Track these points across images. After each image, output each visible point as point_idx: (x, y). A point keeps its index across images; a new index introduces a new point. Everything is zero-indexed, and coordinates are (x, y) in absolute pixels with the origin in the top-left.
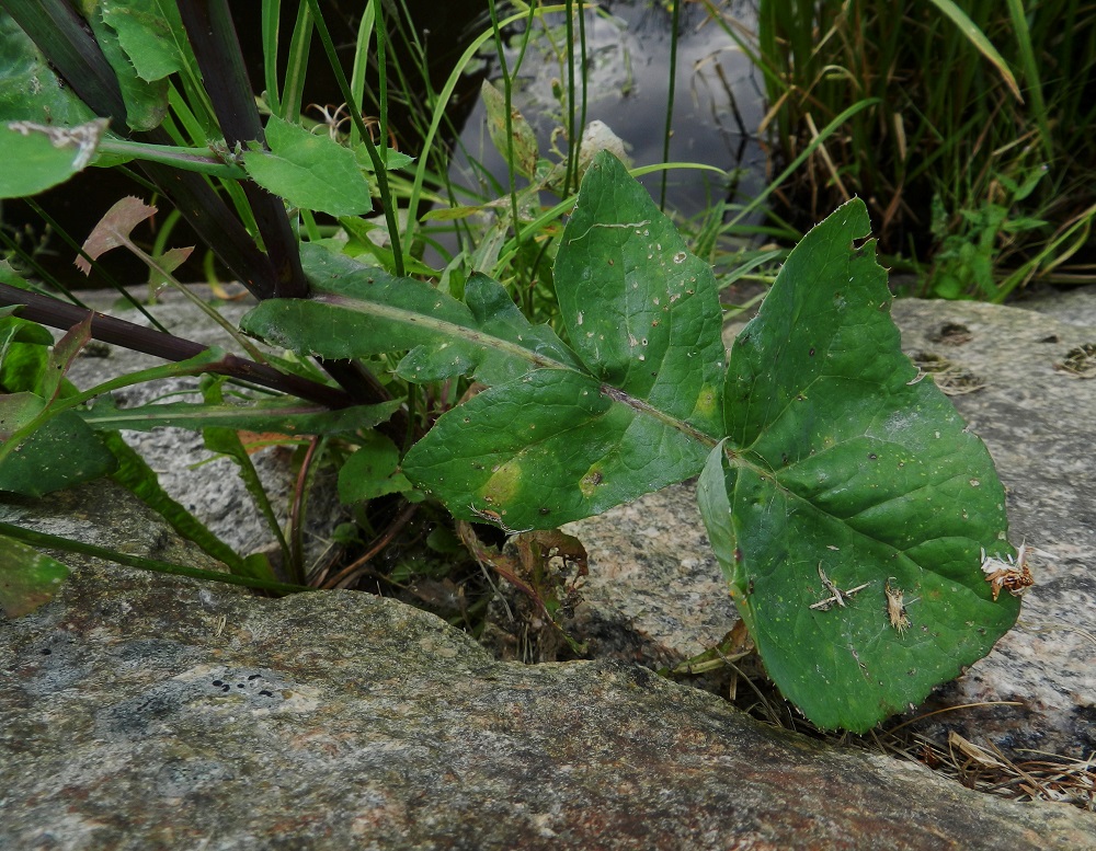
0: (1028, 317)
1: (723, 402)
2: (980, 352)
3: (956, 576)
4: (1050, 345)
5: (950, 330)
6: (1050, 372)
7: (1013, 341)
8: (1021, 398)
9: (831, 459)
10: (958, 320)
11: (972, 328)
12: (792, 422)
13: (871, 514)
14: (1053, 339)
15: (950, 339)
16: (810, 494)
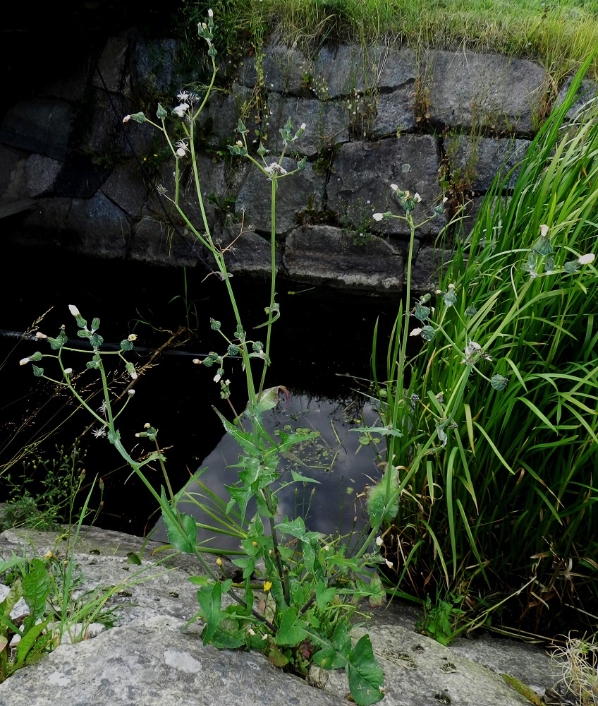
0: (444, 649)
1: (350, 657)
2: (424, 658)
3: (375, 688)
4: (444, 660)
5: (418, 648)
6: (438, 669)
7: (435, 656)
8: (425, 674)
9: (362, 668)
10: (423, 645)
11: (427, 648)
12: (358, 661)
13: (365, 677)
14: (446, 659)
15: (418, 651)
16: (359, 672)
